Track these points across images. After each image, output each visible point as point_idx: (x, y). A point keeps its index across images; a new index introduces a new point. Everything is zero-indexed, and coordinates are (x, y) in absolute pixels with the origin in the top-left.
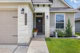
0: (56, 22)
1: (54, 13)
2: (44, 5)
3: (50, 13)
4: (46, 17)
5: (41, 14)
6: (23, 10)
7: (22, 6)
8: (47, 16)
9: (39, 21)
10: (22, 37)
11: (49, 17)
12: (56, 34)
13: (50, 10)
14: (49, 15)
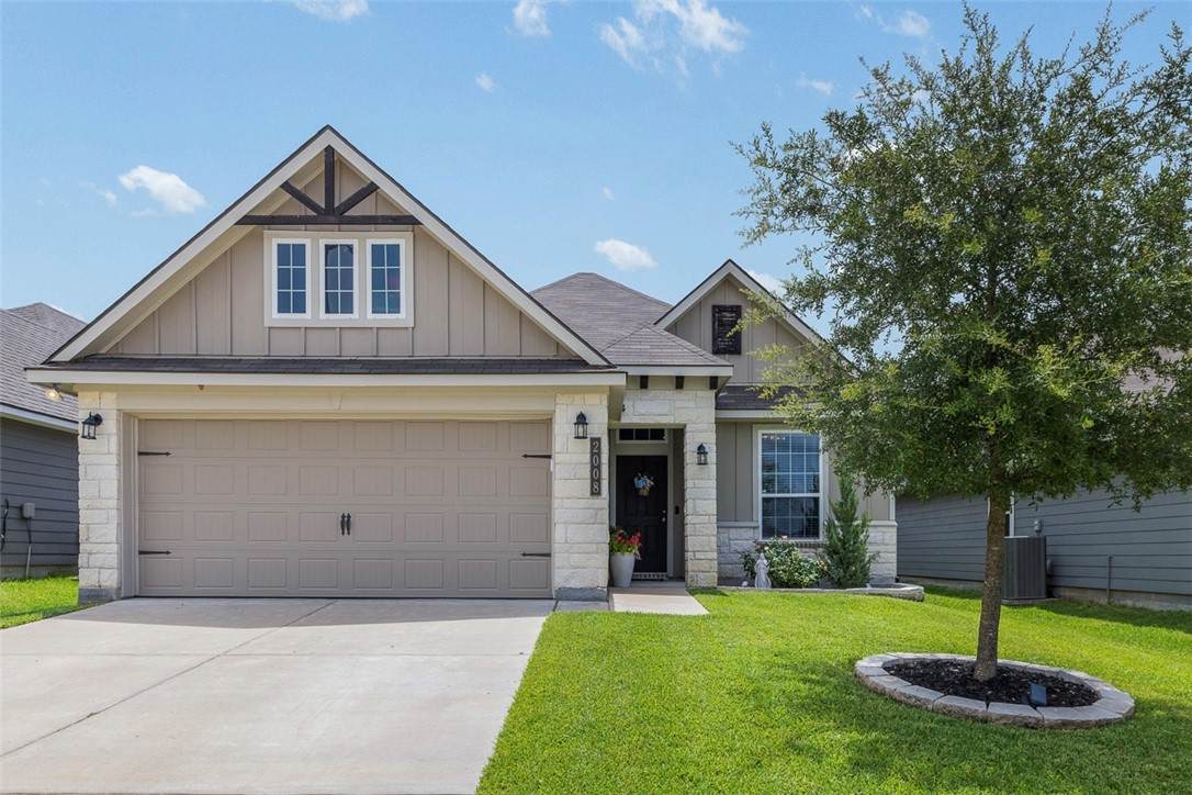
0: (760, 494)
1: (750, 425)
2: (679, 382)
3: (721, 425)
4: (690, 456)
5: (657, 433)
6: (581, 420)
7: (578, 398)
8: (701, 450)
9: (644, 484)
10: (576, 559)
11: (712, 457)
12: (762, 565)
13: (718, 408)
14: (709, 439)
